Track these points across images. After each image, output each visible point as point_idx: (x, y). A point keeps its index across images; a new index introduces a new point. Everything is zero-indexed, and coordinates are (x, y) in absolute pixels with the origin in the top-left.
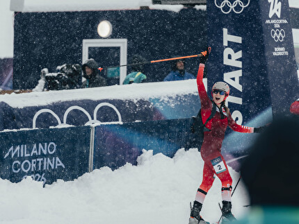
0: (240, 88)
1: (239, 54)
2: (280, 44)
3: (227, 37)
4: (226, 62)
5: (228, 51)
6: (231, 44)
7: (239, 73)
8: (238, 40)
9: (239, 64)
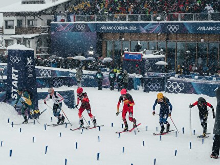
0: (17, 87)
1: (17, 76)
2: (30, 73)
3: (13, 70)
4: (13, 78)
5: (13, 75)
6: (14, 73)
7: (17, 82)
8: (17, 71)
9: (17, 79)
